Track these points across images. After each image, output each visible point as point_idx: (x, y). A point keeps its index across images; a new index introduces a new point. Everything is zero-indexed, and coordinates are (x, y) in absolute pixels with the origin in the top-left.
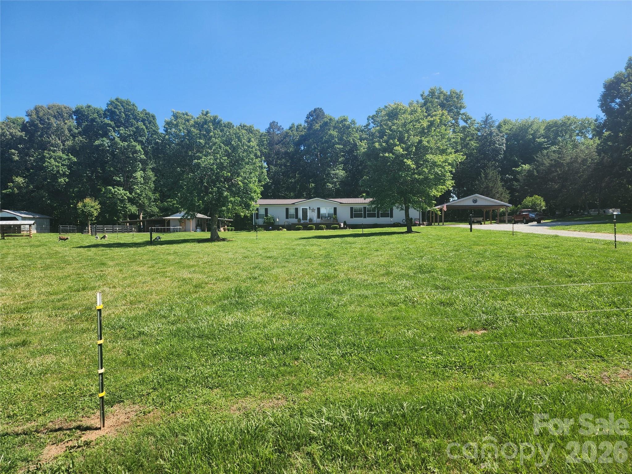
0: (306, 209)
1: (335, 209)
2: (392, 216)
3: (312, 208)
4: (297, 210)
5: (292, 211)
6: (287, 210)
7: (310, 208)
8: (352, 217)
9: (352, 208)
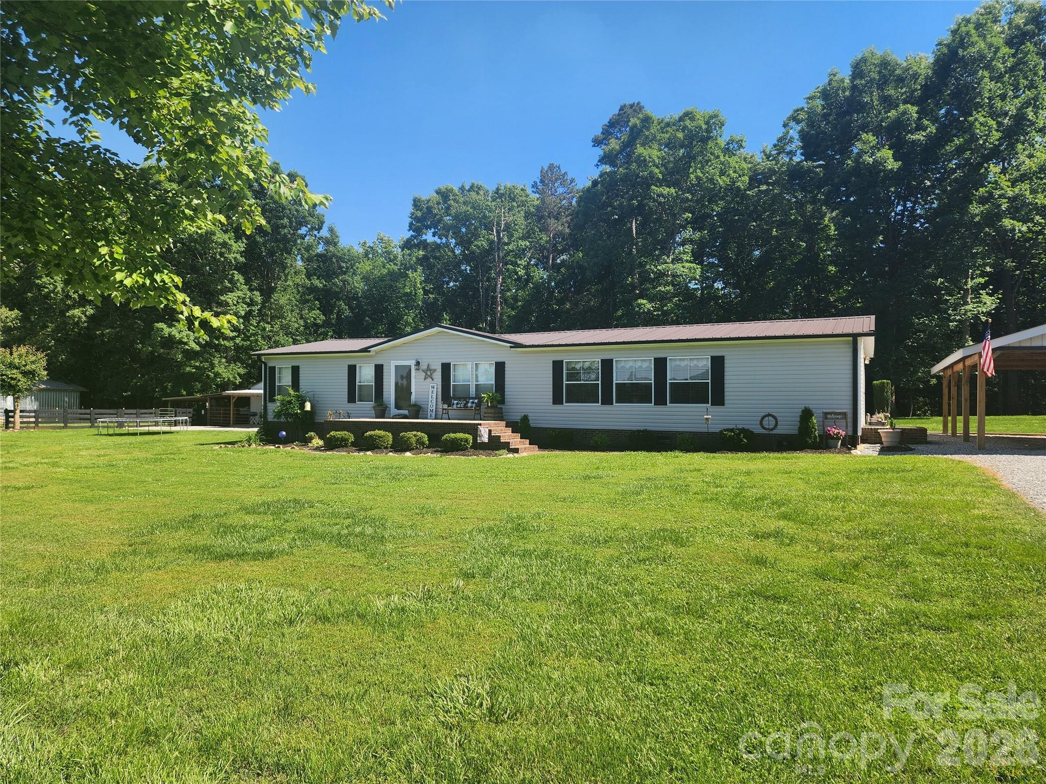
0: (409, 368)
1: (500, 368)
2: (719, 400)
3: (424, 366)
4: (379, 369)
5: (366, 375)
6: (352, 370)
7: (418, 363)
8: (557, 400)
9: (557, 366)
